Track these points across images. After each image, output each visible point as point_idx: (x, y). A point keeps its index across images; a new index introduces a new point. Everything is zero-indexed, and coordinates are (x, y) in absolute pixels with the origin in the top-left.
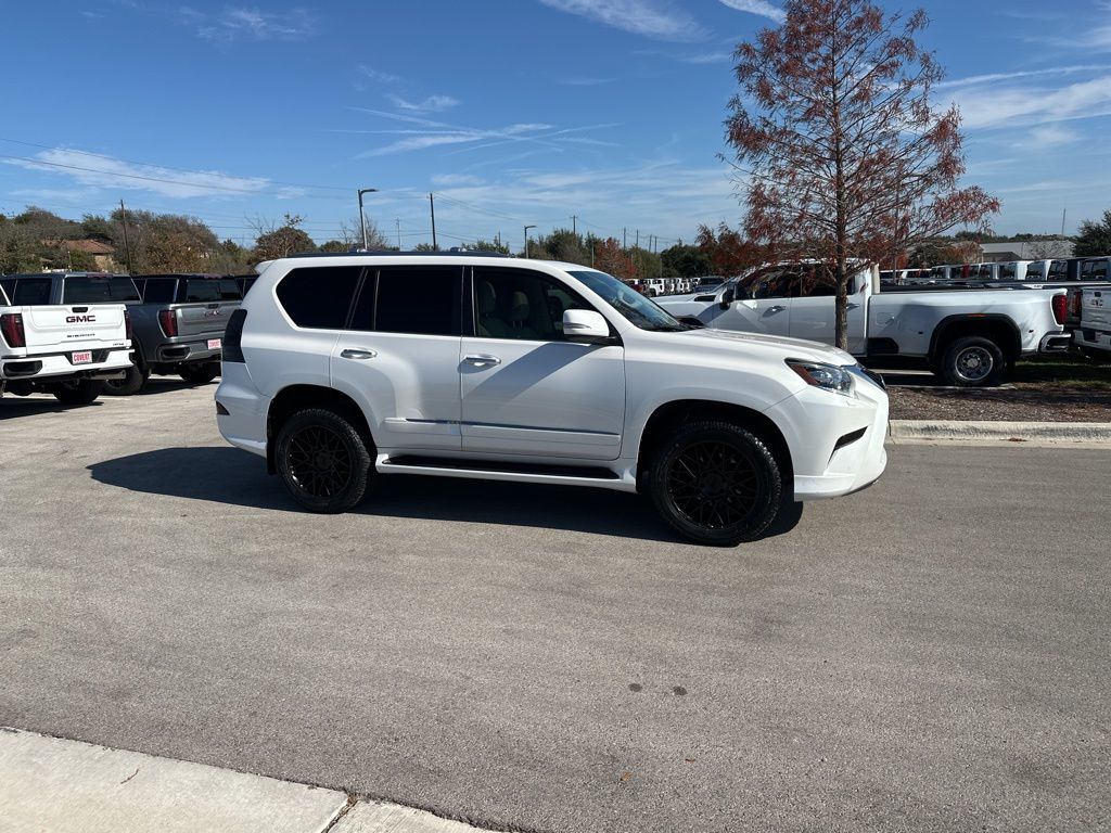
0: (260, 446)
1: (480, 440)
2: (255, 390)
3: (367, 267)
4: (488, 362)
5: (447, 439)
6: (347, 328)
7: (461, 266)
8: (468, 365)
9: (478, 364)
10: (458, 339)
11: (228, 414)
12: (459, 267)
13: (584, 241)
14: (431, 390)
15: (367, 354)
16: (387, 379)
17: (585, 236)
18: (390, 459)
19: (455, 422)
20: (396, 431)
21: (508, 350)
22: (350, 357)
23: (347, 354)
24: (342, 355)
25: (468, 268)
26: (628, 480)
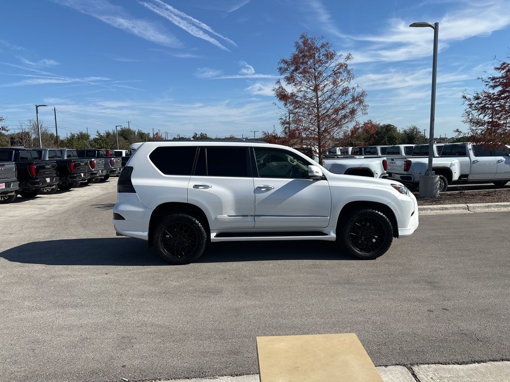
0: (144, 234)
1: (264, 223)
2: (144, 206)
3: (199, 147)
4: (268, 189)
5: (248, 224)
6: (193, 175)
7: (248, 147)
8: (258, 190)
9: (263, 189)
10: (252, 178)
11: (124, 219)
14: (240, 201)
15: (206, 187)
16: (219, 198)
18: (217, 235)
19: (252, 216)
20: (223, 222)
21: (277, 183)
22: (198, 188)
23: (196, 186)
24: (194, 187)
25: (251, 148)
26: (333, 235)
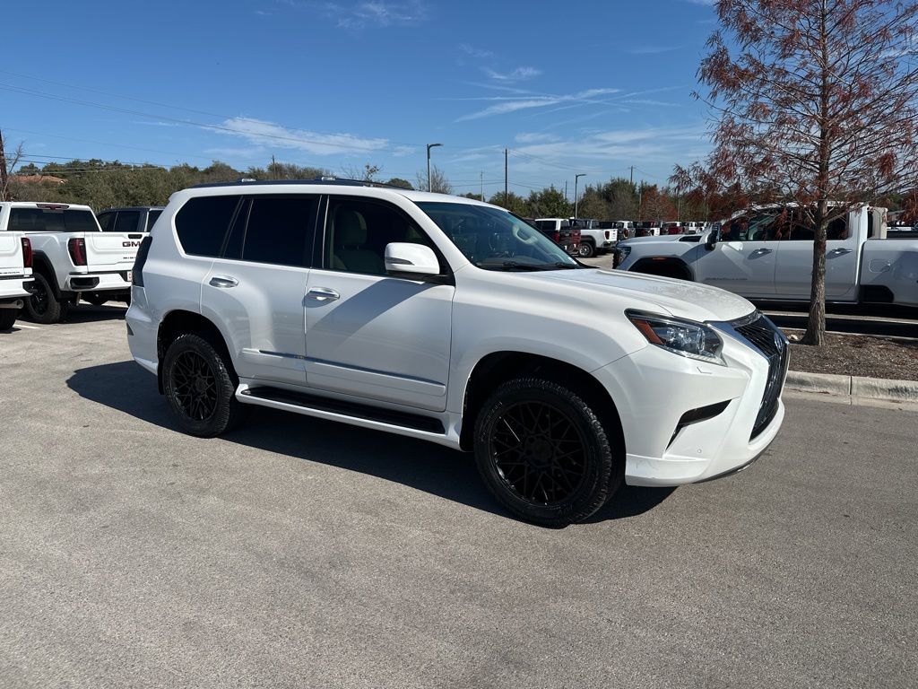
0: (153, 366)
1: (321, 378)
2: (149, 312)
3: (244, 195)
4: (329, 297)
5: (294, 374)
6: (222, 257)
7: (318, 195)
8: (311, 299)
9: (320, 298)
10: (306, 270)
11: (133, 334)
12: (316, 196)
13: (638, 188)
14: (281, 321)
15: (230, 283)
17: (639, 184)
18: (249, 389)
19: (301, 358)
20: (251, 362)
21: (348, 284)
22: (216, 285)
23: (215, 282)
24: (211, 283)
25: (325, 196)
26: (452, 436)
